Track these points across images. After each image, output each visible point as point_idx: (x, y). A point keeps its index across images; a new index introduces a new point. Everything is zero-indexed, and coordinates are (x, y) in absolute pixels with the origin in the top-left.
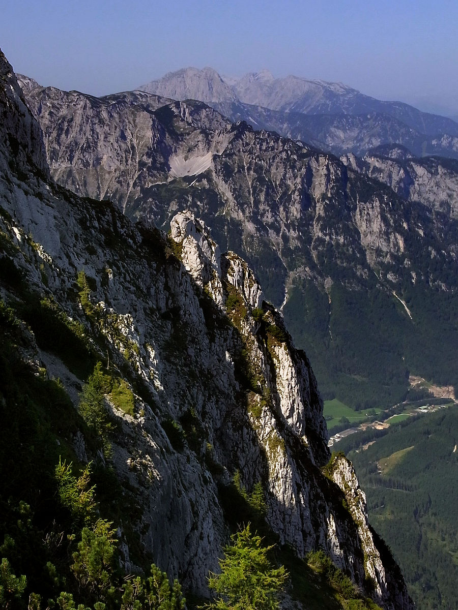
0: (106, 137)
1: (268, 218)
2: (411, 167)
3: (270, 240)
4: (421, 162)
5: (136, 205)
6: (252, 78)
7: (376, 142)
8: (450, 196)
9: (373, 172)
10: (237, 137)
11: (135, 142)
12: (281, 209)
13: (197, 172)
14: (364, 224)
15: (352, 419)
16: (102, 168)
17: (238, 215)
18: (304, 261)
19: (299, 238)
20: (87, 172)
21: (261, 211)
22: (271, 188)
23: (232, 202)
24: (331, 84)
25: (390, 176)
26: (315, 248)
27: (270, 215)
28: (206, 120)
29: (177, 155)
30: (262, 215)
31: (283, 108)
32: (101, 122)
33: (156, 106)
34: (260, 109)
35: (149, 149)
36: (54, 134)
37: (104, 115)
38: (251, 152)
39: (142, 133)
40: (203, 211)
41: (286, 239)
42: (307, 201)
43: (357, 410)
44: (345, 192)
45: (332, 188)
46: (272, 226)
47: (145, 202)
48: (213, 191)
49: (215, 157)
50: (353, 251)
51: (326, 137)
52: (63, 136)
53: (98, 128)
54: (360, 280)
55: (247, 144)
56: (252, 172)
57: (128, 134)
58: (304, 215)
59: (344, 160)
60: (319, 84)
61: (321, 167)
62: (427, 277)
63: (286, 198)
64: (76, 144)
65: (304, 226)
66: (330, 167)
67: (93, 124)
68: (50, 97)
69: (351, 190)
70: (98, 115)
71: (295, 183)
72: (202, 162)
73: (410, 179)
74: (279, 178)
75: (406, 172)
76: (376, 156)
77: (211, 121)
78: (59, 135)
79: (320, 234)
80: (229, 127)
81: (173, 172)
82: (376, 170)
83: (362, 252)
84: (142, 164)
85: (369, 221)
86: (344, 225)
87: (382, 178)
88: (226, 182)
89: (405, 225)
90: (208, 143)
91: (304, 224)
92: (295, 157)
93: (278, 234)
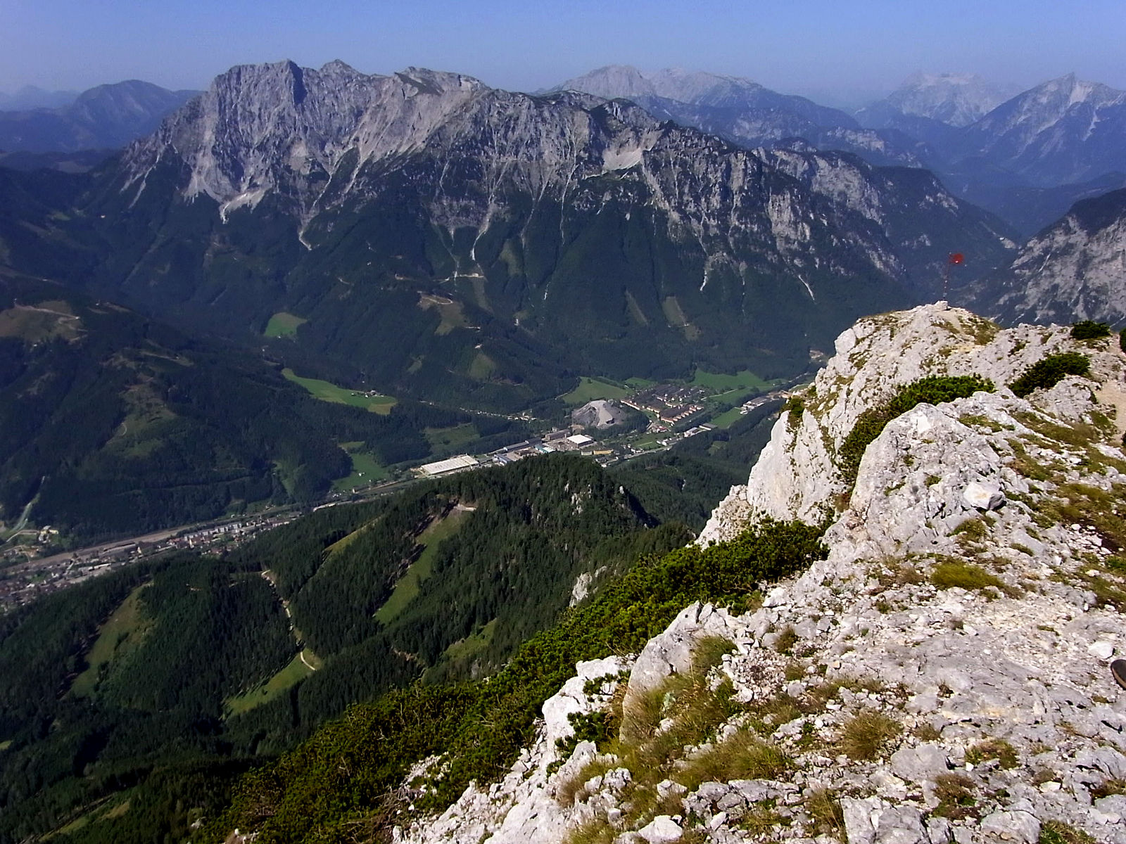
0: (547, 135)
1: (691, 208)
2: (814, 160)
3: (692, 228)
4: (823, 155)
5: (573, 195)
6: (666, 73)
7: (778, 134)
8: (847, 186)
9: (780, 165)
10: (665, 134)
11: (573, 138)
12: (703, 200)
13: (628, 166)
14: (775, 214)
15: (762, 389)
16: (544, 161)
17: (665, 205)
18: (722, 247)
19: (718, 226)
20: (531, 165)
21: (685, 202)
22: (694, 180)
23: (659, 193)
24: (737, 79)
25: (795, 168)
26: (732, 235)
27: (692, 205)
28: (633, 117)
29: (609, 150)
30: (686, 206)
31: (694, 101)
32: (544, 120)
33: (589, 105)
34: (674, 103)
35: (586, 145)
36: (502, 131)
37: (546, 114)
38: (676, 148)
39: (579, 131)
40: (633, 201)
41: (706, 226)
42: (726, 193)
43: (765, 380)
44: (760, 185)
45: (749, 182)
46: (694, 215)
47: (582, 193)
48: (642, 183)
49: (645, 153)
50: (765, 239)
51: (733, 128)
52: (510, 133)
53: (540, 127)
54: (771, 265)
55: (674, 141)
56: (677, 167)
57: (567, 131)
58: (723, 205)
59: (755, 153)
60: (725, 79)
61: (739, 163)
62: (829, 262)
63: (708, 191)
64: (522, 140)
65: (723, 215)
66: (748, 162)
67: (537, 122)
68: (498, 99)
69: (765, 184)
70: (541, 114)
71: (715, 177)
72: (633, 157)
73: (813, 170)
74: (701, 172)
75: (810, 164)
76: (783, 150)
77: (637, 117)
78: (506, 133)
79: (737, 223)
80: (657, 125)
81: (606, 165)
82: (783, 162)
83: (773, 239)
84: (579, 158)
85: (780, 211)
86: (758, 215)
87: (788, 170)
88: (654, 176)
89: (812, 216)
90: (638, 139)
91: (723, 214)
92: (717, 153)
93: (699, 223)
